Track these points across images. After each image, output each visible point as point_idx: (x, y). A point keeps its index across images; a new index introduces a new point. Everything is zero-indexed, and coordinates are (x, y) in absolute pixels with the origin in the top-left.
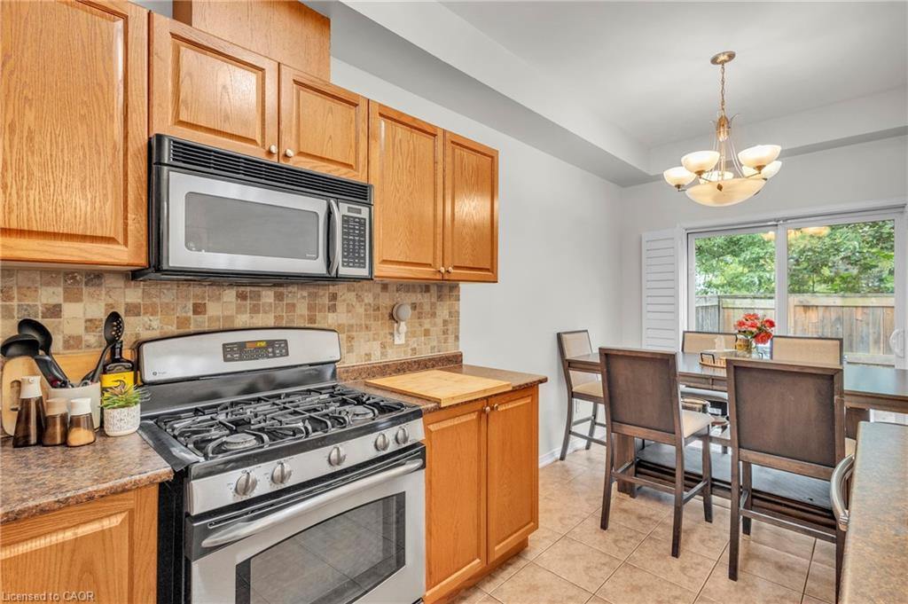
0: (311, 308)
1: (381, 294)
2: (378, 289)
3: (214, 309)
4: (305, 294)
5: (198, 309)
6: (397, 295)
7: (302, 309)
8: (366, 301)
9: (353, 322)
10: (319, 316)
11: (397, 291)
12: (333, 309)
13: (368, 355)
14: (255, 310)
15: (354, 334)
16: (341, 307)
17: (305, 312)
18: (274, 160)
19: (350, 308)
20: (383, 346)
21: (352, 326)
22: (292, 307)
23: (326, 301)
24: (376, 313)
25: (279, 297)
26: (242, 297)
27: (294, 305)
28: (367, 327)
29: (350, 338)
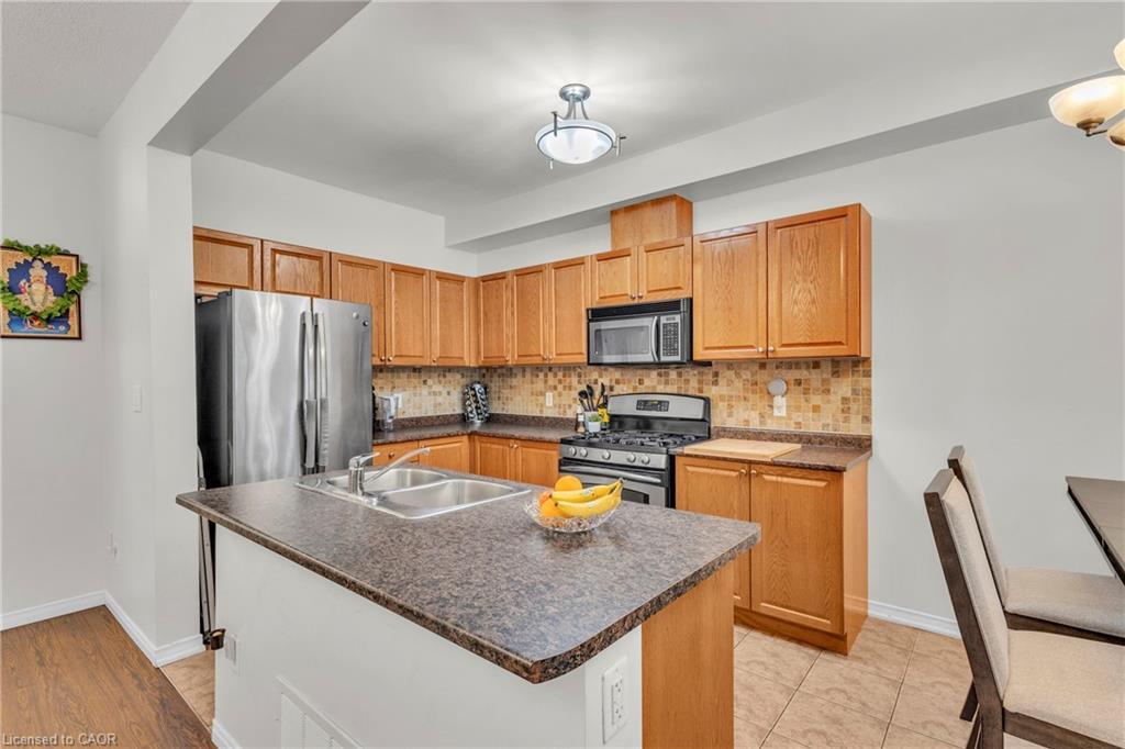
0: (700, 382)
1: (759, 372)
2: (757, 368)
3: (647, 382)
4: (696, 372)
5: (641, 382)
6: (776, 372)
7: (694, 383)
8: (744, 377)
9: (733, 393)
10: (705, 388)
11: (777, 368)
12: (716, 383)
13: (747, 422)
14: (667, 383)
15: (734, 403)
16: (722, 381)
17: (696, 385)
18: (636, 302)
19: (730, 383)
20: (762, 416)
21: (732, 397)
22: (687, 381)
23: (710, 377)
24: (754, 387)
25: (680, 375)
26: (660, 375)
27: (688, 380)
28: (745, 399)
29: (730, 406)
